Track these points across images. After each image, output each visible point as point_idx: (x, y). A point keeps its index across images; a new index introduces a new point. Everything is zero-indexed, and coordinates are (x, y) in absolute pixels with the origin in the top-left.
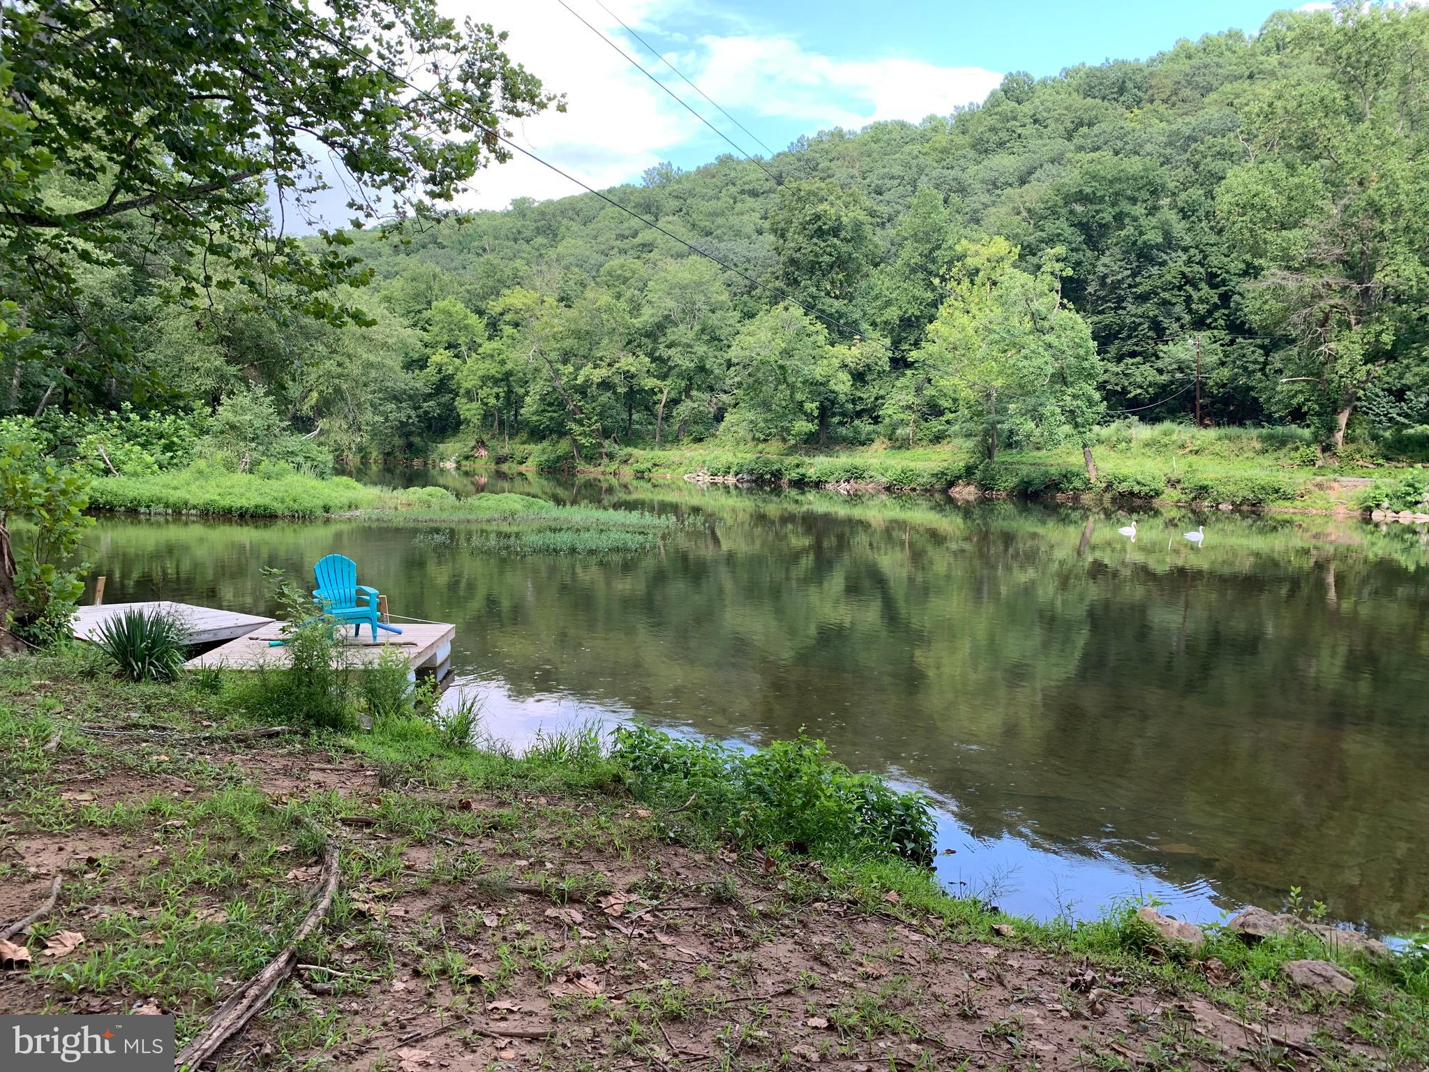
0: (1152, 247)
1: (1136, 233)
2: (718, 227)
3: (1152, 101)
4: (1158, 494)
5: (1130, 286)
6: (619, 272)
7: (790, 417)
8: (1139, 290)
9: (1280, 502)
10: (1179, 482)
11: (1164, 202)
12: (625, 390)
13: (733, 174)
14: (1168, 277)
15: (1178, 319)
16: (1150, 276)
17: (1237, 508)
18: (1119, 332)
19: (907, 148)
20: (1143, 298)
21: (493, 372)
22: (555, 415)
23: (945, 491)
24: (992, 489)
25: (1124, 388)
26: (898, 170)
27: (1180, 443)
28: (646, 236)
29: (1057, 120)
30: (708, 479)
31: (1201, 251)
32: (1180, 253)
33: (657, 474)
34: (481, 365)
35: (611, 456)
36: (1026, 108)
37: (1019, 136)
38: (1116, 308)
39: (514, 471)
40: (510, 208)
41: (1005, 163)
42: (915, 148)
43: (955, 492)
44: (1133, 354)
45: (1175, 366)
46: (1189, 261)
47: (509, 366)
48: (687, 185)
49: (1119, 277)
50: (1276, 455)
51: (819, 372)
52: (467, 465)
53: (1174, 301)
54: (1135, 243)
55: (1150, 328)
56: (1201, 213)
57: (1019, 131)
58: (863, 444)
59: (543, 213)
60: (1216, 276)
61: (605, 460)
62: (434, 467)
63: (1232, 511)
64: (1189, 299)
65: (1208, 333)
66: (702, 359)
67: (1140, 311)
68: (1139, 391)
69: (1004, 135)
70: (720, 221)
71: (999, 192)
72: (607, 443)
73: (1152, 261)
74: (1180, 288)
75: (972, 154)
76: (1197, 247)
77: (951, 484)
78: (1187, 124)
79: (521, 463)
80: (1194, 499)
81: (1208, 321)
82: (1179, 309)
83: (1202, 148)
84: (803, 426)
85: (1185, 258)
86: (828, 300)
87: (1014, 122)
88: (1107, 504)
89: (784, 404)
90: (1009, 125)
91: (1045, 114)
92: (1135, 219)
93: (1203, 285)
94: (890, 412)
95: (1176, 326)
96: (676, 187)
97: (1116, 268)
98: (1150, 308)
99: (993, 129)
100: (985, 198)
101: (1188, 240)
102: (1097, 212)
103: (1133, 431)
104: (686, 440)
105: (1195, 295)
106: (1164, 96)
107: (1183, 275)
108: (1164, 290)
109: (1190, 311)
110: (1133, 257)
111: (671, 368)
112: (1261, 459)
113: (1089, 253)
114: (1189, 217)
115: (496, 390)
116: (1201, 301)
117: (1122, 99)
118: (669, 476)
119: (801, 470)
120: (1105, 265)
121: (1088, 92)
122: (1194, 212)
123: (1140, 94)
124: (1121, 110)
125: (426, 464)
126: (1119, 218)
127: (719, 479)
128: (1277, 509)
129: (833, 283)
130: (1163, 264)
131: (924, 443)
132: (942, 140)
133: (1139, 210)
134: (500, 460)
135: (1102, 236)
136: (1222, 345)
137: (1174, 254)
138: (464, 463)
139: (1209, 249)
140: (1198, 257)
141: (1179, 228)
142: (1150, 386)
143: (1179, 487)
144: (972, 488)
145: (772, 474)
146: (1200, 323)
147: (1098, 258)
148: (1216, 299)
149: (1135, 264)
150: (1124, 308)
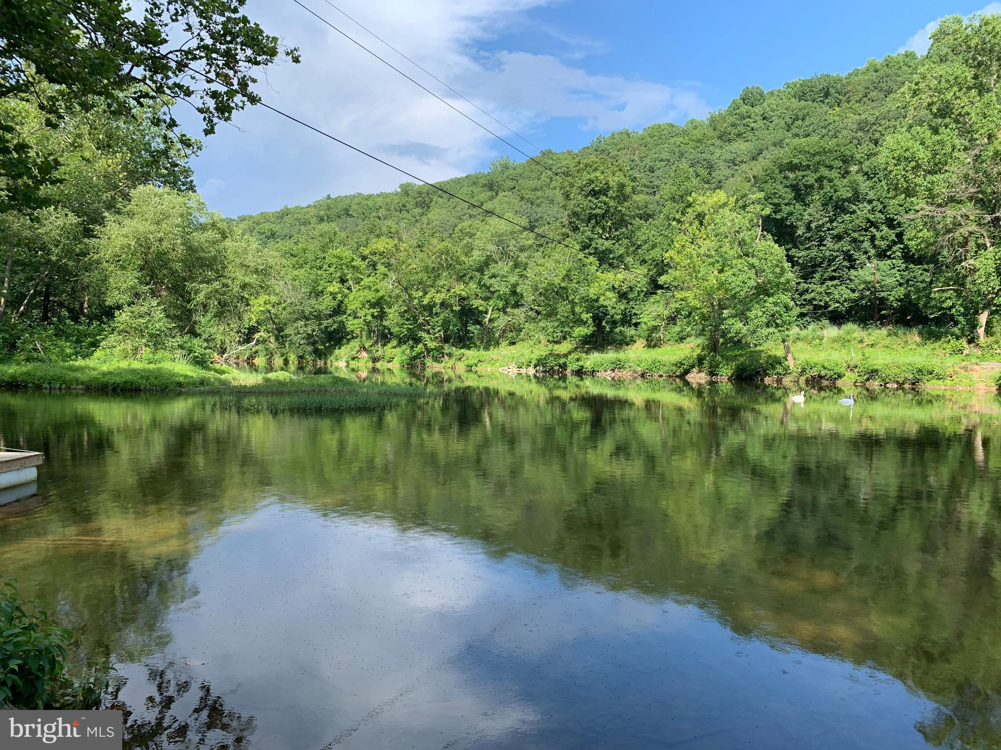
0: (844, 200)
1: (832, 191)
2: (538, 198)
3: (848, 102)
4: (840, 376)
5: (829, 229)
6: (468, 230)
7: (571, 325)
8: (835, 232)
9: (934, 381)
10: (856, 367)
11: (854, 168)
12: (459, 308)
13: (550, 162)
14: (857, 222)
15: (866, 253)
16: (843, 222)
17: (901, 386)
18: (821, 263)
19: (672, 141)
20: (839, 238)
21: (370, 298)
22: (411, 327)
23: (682, 376)
24: (717, 375)
25: (826, 303)
26: (665, 155)
27: (859, 339)
28: (488, 206)
29: (780, 117)
30: (515, 370)
31: (882, 203)
32: (865, 204)
33: (481, 369)
34: (361, 293)
35: (450, 355)
36: (758, 110)
37: (752, 129)
38: (819, 246)
39: (385, 368)
40: (399, 190)
41: (741, 147)
42: (679, 140)
43: (690, 377)
44: (832, 278)
45: (863, 286)
46: (873, 210)
47: (381, 294)
48: (519, 171)
49: (820, 223)
50: (932, 346)
51: (593, 291)
52: (353, 364)
53: (862, 239)
54: (831, 198)
55: (844, 259)
56: (881, 174)
57: (752, 125)
58: (627, 344)
59: (420, 193)
60: (893, 220)
61: (446, 358)
62: (331, 365)
63: (897, 389)
64: (873, 238)
65: (889, 262)
66: (515, 286)
67: (836, 247)
68: (837, 305)
69: (741, 129)
70: (539, 193)
71: (737, 167)
72: (446, 346)
73: (844, 211)
74: (866, 230)
75: (718, 142)
76: (878, 200)
77: (687, 372)
78: (872, 115)
79: (389, 362)
80: (868, 380)
81: (888, 253)
82: (866, 245)
83: (880, 129)
84: (582, 331)
85: (869, 207)
86: (600, 241)
87: (748, 120)
88: (803, 385)
89: (566, 314)
90: (745, 122)
91: (771, 113)
92: (831, 181)
93: (884, 227)
94: (645, 320)
95: (863, 257)
96: (511, 172)
97: (818, 216)
98: (844, 244)
99: (734, 125)
100: (728, 172)
101: (871, 195)
102: (803, 176)
103: (825, 332)
104: (504, 344)
105: (878, 235)
106: (857, 98)
107: (869, 221)
108: (854, 231)
109: (874, 247)
110: (830, 208)
111: (493, 293)
112: (920, 350)
113: (798, 206)
114: (872, 178)
115: (372, 310)
116: (882, 238)
117: (827, 101)
118: (489, 369)
119: (581, 363)
120: (810, 215)
121: (802, 97)
122: (875, 174)
123: (841, 97)
124: (825, 108)
125: (326, 363)
126: (820, 180)
127: (523, 371)
128: (930, 387)
129: (603, 228)
130: (854, 212)
131: (671, 342)
132: (697, 134)
133: (834, 174)
134: (375, 360)
135: (808, 194)
136: (899, 271)
137: (861, 205)
138: (351, 362)
139: (887, 200)
140: (880, 207)
141: (864, 186)
142: (845, 301)
143: (856, 370)
144: (703, 375)
145: (560, 366)
146: (882, 255)
147: (805, 210)
148: (893, 237)
149: (832, 213)
150: (825, 245)
